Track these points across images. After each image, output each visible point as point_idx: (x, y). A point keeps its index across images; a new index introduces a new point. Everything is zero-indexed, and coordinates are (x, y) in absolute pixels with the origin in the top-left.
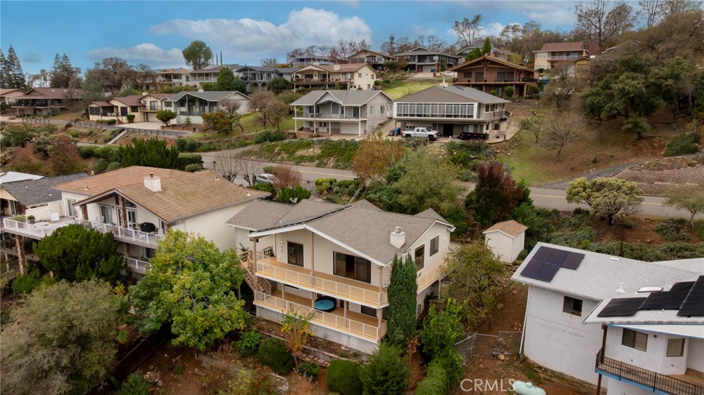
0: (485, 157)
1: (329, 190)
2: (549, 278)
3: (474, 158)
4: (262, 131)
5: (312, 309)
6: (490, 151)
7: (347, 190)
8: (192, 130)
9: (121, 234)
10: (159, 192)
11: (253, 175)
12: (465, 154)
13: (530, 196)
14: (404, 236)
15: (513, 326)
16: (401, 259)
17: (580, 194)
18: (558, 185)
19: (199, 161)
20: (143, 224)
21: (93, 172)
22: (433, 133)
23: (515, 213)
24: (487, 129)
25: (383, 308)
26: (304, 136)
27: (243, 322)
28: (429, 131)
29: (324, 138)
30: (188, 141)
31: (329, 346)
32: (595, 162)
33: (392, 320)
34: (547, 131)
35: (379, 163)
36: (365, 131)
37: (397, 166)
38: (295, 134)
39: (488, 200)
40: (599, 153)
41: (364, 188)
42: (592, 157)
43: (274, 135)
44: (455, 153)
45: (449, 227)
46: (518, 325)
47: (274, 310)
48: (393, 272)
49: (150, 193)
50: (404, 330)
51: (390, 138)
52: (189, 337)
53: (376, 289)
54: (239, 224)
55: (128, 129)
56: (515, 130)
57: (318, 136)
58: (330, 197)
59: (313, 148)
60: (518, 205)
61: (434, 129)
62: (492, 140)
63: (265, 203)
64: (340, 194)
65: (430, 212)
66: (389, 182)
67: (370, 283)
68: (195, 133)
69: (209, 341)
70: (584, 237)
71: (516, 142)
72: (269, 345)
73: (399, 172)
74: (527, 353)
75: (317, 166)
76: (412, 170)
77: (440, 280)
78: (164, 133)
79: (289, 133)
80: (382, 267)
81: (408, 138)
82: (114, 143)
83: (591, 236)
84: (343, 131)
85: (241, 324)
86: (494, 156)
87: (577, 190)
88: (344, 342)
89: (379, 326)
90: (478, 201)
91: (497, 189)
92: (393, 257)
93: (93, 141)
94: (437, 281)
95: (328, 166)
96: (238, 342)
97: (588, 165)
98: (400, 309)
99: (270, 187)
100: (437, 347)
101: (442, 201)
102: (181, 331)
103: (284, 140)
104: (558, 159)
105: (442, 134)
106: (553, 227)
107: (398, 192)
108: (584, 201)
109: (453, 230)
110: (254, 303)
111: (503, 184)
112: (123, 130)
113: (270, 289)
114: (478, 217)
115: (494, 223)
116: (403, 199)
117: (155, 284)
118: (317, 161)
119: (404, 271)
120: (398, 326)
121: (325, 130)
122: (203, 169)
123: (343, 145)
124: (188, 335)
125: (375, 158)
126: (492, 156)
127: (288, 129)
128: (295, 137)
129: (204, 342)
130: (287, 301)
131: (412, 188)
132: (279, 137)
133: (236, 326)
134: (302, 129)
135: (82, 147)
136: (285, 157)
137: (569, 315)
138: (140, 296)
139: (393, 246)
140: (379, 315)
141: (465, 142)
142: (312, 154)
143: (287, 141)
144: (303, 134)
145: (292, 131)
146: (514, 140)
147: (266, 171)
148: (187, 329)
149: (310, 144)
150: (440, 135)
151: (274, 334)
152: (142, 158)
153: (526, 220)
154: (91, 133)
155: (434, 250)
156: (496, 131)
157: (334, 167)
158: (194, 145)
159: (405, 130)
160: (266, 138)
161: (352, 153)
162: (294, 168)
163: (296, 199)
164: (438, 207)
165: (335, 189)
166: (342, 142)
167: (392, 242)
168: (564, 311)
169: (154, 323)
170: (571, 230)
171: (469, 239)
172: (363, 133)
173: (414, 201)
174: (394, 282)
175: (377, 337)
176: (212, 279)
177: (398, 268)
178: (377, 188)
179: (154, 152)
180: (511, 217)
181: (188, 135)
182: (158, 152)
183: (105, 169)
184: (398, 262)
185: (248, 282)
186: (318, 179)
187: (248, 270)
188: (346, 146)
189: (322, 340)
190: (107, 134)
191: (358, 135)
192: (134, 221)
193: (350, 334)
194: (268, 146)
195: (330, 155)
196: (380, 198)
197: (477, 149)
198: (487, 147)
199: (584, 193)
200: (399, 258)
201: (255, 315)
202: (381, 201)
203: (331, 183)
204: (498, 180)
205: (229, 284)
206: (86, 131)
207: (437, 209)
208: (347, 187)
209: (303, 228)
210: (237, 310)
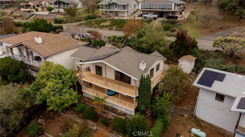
0: (176, 26)
1: (114, 40)
2: (210, 85)
3: (172, 27)
4: (87, 15)
5: (106, 95)
6: (179, 24)
7: (121, 40)
8: (60, 14)
9: (27, 61)
10: (41, 43)
11: (82, 34)
12: (168, 25)
13: (197, 45)
14: (146, 65)
15: (190, 102)
16: (145, 76)
17: (219, 44)
18: (205, 38)
19: (61, 28)
20: (36, 57)
21: (21, 32)
22: (155, 16)
23: (191, 52)
24: (177, 14)
25: (136, 97)
26: (104, 17)
27: (77, 100)
28: (154, 15)
29: (111, 18)
30: (58, 19)
31: (113, 110)
32: (221, 28)
33: (140, 102)
34: (202, 16)
35: (134, 29)
36: (128, 15)
37: (141, 31)
38: (100, 16)
39: (180, 46)
40: (223, 25)
41: (128, 40)
42: (220, 26)
43: (92, 17)
44: (164, 25)
45: (164, 59)
46: (193, 102)
47: (90, 94)
48: (141, 82)
49: (37, 44)
50: (145, 106)
51: (139, 18)
52: (54, 108)
53: (133, 87)
54: (75, 57)
55: (35, 14)
56: (188, 15)
57: (109, 17)
58: (114, 43)
59: (107, 22)
60: (192, 49)
61: (156, 14)
62: (179, 19)
63: (86, 47)
64: (118, 42)
65: (156, 53)
66: (138, 38)
67: (130, 84)
68: (61, 16)
69: (63, 108)
70: (220, 62)
71: (189, 20)
72: (88, 110)
73: (142, 34)
74: (196, 114)
75: (109, 30)
76: (148, 33)
77: (160, 82)
78: (49, 16)
79: (98, 16)
80: (136, 80)
81: (145, 18)
82: (30, 20)
83: (222, 62)
84: (119, 15)
85: (76, 101)
86: (180, 26)
87: (218, 42)
88: (119, 109)
89: (134, 104)
90: (176, 47)
91: (185, 42)
92: (141, 75)
93: (22, 19)
94: (159, 83)
95: (113, 29)
96: (75, 108)
97: (218, 30)
98: (143, 97)
99: (89, 40)
100: (159, 114)
101: (161, 46)
102: (51, 105)
103: (96, 18)
104: (206, 27)
105: (159, 16)
106: (206, 58)
107: (142, 42)
108: (220, 47)
109: (165, 60)
110: (82, 91)
111: (187, 40)
112: (33, 15)
113: (89, 85)
114: (175, 54)
115: (182, 56)
116: (144, 46)
117: (39, 85)
118: (109, 28)
119: (146, 82)
120: (142, 104)
121: (112, 14)
122: (63, 31)
123: (119, 21)
124: (53, 107)
125: (132, 28)
126: (179, 26)
127: (97, 14)
128: (100, 17)
129: (61, 109)
130: (95, 91)
131: (148, 41)
132: (94, 17)
133: (74, 102)
134: (103, 14)
135: (16, 22)
136: (96, 26)
137: (218, 101)
138: (33, 89)
139: (141, 70)
140: (134, 100)
141: (169, 20)
142: (107, 25)
143: (97, 19)
144: (103, 16)
145: (99, 15)
146: (188, 19)
147: (88, 32)
148: (53, 104)
149: (106, 20)
150: (158, 17)
151: (90, 104)
152: (37, 27)
153: (196, 55)
154: (21, 16)
155: (158, 69)
156: (180, 15)
157: (116, 30)
158: (61, 21)
159: (144, 15)
160: (89, 18)
161: (123, 24)
162: (100, 31)
163: (99, 46)
164: (159, 49)
165: (116, 40)
166: (119, 20)
167: (140, 68)
168: (215, 99)
169: (39, 102)
170: (214, 59)
171: (171, 62)
172: (127, 16)
173: (149, 47)
174: (141, 87)
175: (134, 108)
176: (63, 83)
177: (143, 80)
178: (133, 40)
179: (42, 25)
180: (190, 54)
181: (59, 17)
182: (44, 25)
183: (25, 31)
184: (143, 78)
185: (79, 82)
186: (109, 36)
187: (79, 77)
188: (120, 21)
189: (110, 107)
190: (27, 16)
191: (125, 17)
192: (32, 55)
193: (122, 106)
194: (90, 21)
195: (114, 25)
196: (134, 44)
197: (173, 23)
198: (177, 22)
199: (221, 44)
200: (143, 76)
201: (83, 95)
202: (135, 46)
203: (114, 37)
204: (185, 38)
205: (71, 84)
206: (19, 15)
207: (158, 50)
208: (121, 39)
209: (101, 62)
210: (74, 96)
